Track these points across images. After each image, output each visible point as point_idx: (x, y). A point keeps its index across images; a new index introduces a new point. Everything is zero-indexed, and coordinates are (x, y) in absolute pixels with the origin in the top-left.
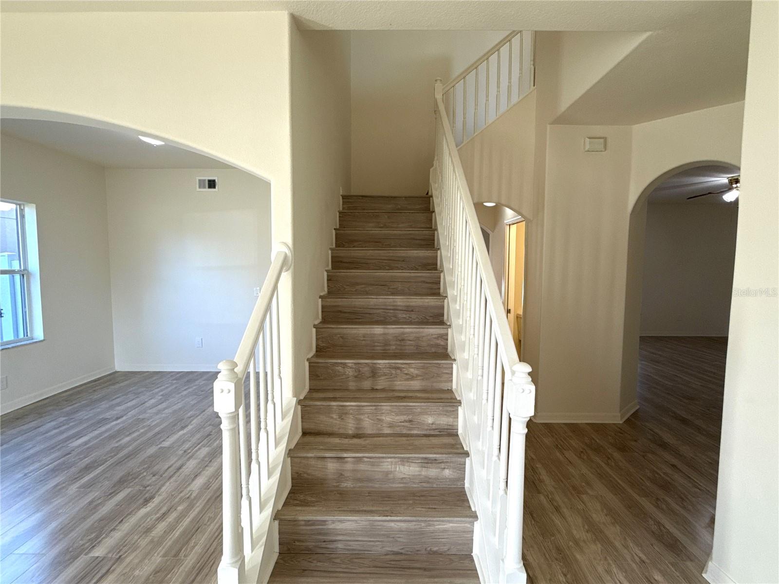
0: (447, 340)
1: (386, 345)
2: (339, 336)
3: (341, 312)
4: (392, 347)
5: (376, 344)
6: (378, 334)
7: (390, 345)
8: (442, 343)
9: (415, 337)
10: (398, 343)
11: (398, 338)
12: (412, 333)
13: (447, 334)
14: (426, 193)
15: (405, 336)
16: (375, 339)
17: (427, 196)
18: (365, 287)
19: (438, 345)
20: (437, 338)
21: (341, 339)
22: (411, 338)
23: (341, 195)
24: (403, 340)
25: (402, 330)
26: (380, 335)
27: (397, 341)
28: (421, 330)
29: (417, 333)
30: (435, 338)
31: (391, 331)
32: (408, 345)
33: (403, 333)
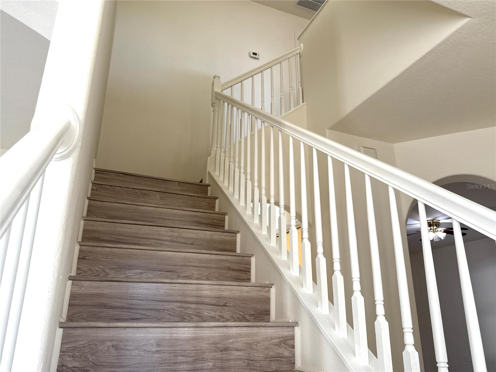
0: (293, 347)
1: (196, 361)
2: (108, 344)
3: (105, 306)
4: (206, 364)
5: (180, 359)
6: (184, 340)
7: (204, 360)
8: (287, 354)
9: (246, 343)
10: (218, 355)
11: (218, 346)
12: (240, 335)
13: (293, 338)
14: (200, 181)
15: (231, 341)
16: (178, 348)
17: (201, 184)
18: (142, 273)
19: (279, 358)
20: (278, 345)
21: (113, 350)
22: (239, 345)
23: (94, 168)
24: (226, 349)
25: (225, 330)
26: (188, 340)
27: (215, 351)
28: (255, 330)
29: (247, 335)
30: (276, 345)
31: (207, 333)
32: (234, 359)
33: (228, 337)
